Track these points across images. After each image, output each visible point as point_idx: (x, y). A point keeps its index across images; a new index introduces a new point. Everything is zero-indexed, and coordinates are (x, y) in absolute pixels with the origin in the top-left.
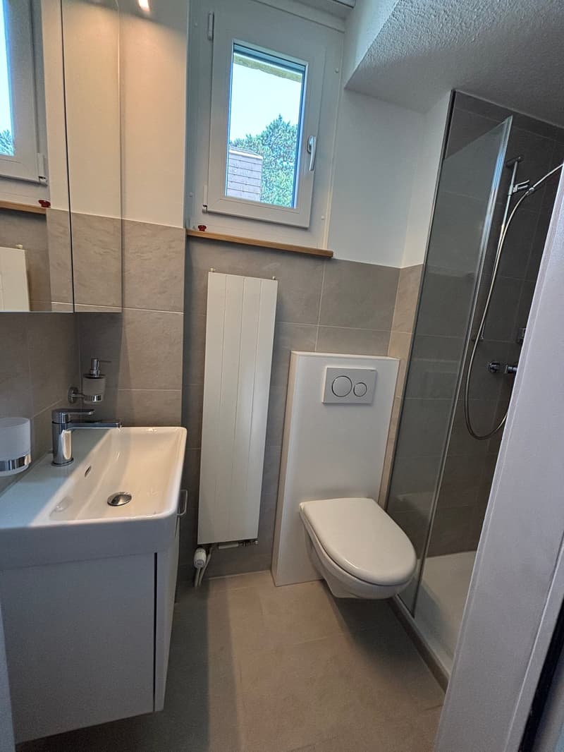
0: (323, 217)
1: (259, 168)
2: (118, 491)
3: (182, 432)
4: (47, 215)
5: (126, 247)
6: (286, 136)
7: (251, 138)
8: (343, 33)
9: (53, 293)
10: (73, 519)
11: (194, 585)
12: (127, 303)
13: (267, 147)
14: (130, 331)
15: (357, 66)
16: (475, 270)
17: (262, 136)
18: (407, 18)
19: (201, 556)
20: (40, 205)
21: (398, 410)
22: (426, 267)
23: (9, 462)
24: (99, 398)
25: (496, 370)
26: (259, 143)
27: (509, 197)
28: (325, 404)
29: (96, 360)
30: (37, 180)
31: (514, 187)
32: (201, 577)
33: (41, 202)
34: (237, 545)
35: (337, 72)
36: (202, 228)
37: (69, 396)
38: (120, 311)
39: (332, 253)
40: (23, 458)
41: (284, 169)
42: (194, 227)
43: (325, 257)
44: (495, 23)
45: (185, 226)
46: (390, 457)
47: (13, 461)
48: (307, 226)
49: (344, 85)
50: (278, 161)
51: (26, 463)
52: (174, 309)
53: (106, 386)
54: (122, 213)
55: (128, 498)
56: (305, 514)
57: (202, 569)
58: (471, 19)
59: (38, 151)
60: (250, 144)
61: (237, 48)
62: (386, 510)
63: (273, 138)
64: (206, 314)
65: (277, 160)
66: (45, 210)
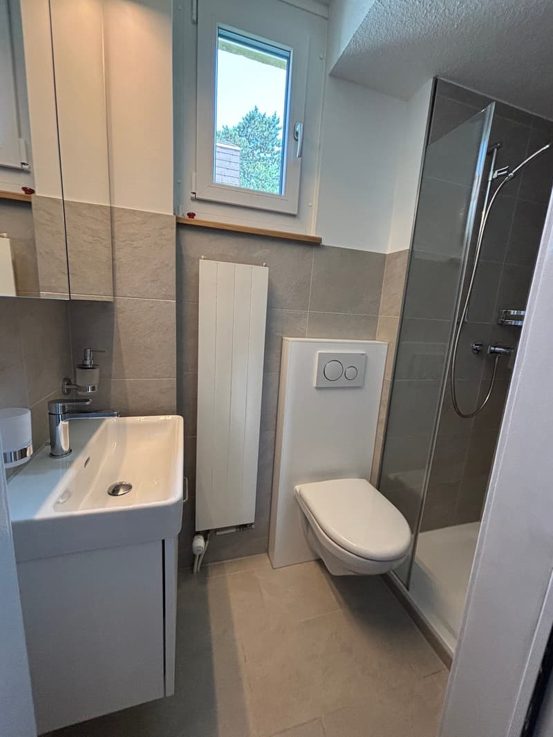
0: (310, 204)
1: (237, 159)
2: (118, 481)
3: (178, 421)
4: (33, 203)
5: (117, 234)
6: (262, 127)
7: (227, 130)
8: (327, 19)
9: (41, 283)
10: (77, 510)
11: (192, 572)
12: (118, 292)
13: (244, 139)
14: (122, 320)
15: (341, 53)
16: (461, 255)
17: (239, 127)
18: (392, 3)
19: (200, 542)
20: (23, 192)
21: (387, 392)
22: (412, 251)
23: (11, 453)
24: (93, 389)
25: (479, 351)
26: (235, 135)
27: (490, 183)
28: (318, 388)
29: (89, 350)
30: (19, 166)
31: (494, 172)
32: (200, 562)
33: (24, 189)
34: (234, 530)
35: (321, 59)
36: (191, 215)
37: (63, 388)
38: (112, 300)
39: (320, 240)
40: (26, 449)
41: (262, 160)
42: (183, 214)
43: (314, 243)
44: (478, 10)
45: (174, 214)
46: (381, 438)
47: (15, 453)
48: (296, 213)
49: (329, 72)
50: (256, 153)
51: (28, 455)
52: (166, 297)
53: (100, 377)
54: (111, 199)
55: (129, 487)
56: (300, 496)
57: (200, 556)
58: (454, 5)
59: (20, 135)
60: (227, 135)
61: (222, 32)
62: (378, 488)
63: (249, 130)
64: (198, 302)
65: (254, 152)
66: (30, 197)
